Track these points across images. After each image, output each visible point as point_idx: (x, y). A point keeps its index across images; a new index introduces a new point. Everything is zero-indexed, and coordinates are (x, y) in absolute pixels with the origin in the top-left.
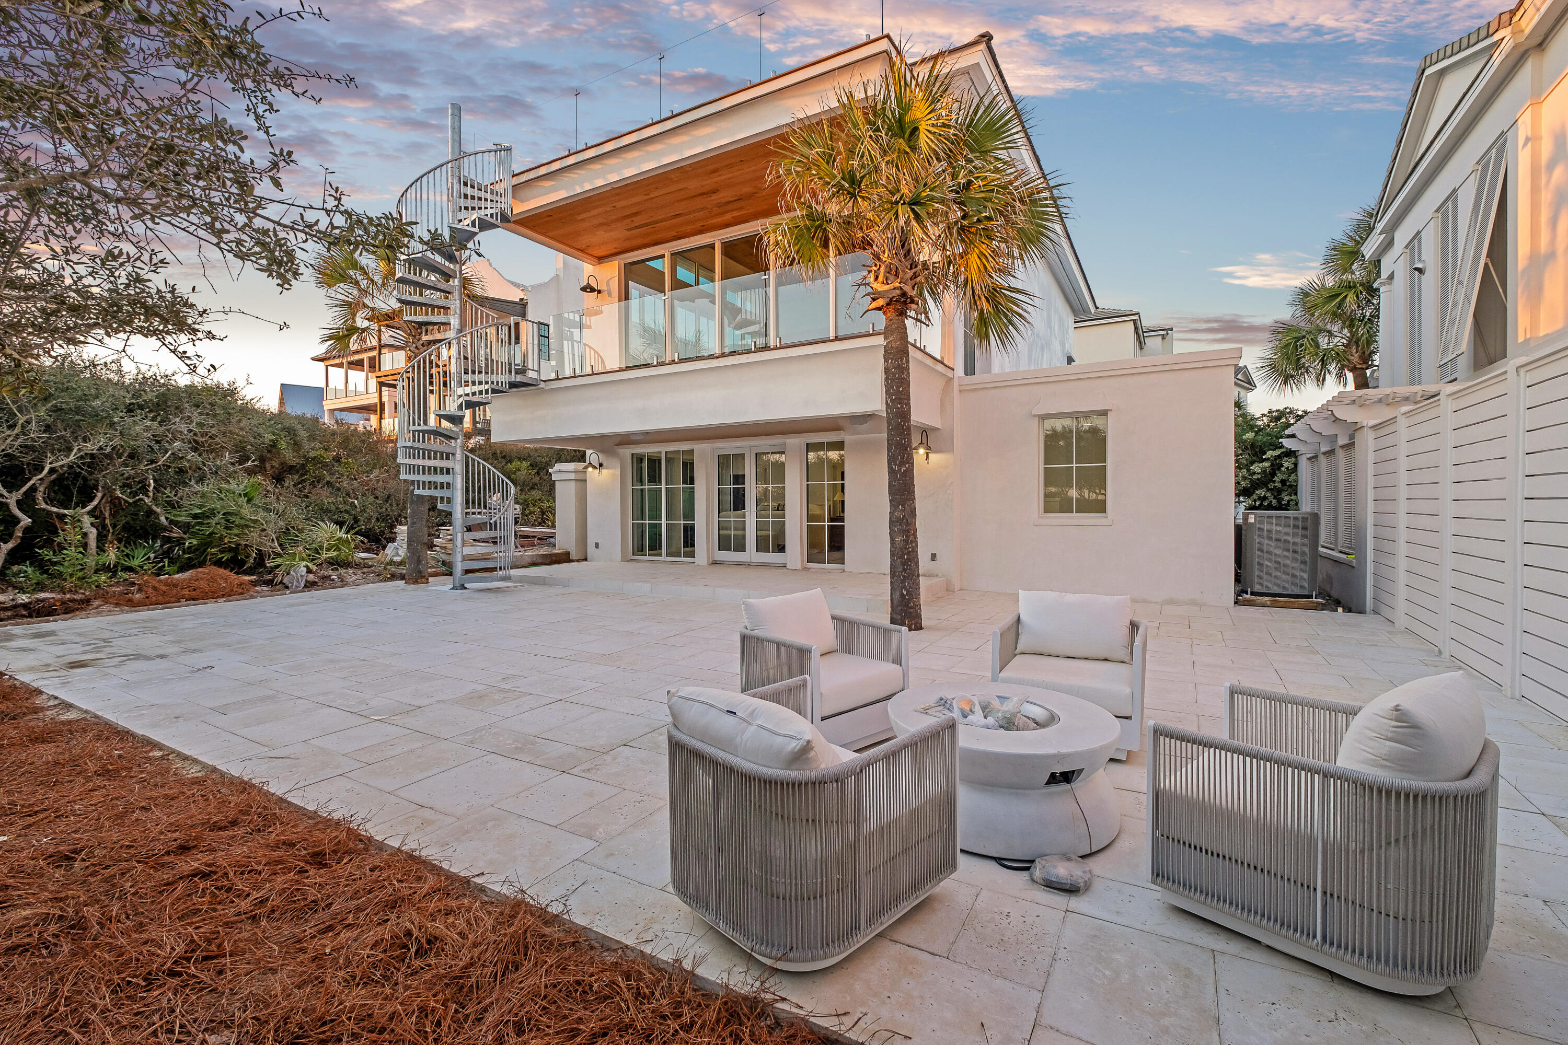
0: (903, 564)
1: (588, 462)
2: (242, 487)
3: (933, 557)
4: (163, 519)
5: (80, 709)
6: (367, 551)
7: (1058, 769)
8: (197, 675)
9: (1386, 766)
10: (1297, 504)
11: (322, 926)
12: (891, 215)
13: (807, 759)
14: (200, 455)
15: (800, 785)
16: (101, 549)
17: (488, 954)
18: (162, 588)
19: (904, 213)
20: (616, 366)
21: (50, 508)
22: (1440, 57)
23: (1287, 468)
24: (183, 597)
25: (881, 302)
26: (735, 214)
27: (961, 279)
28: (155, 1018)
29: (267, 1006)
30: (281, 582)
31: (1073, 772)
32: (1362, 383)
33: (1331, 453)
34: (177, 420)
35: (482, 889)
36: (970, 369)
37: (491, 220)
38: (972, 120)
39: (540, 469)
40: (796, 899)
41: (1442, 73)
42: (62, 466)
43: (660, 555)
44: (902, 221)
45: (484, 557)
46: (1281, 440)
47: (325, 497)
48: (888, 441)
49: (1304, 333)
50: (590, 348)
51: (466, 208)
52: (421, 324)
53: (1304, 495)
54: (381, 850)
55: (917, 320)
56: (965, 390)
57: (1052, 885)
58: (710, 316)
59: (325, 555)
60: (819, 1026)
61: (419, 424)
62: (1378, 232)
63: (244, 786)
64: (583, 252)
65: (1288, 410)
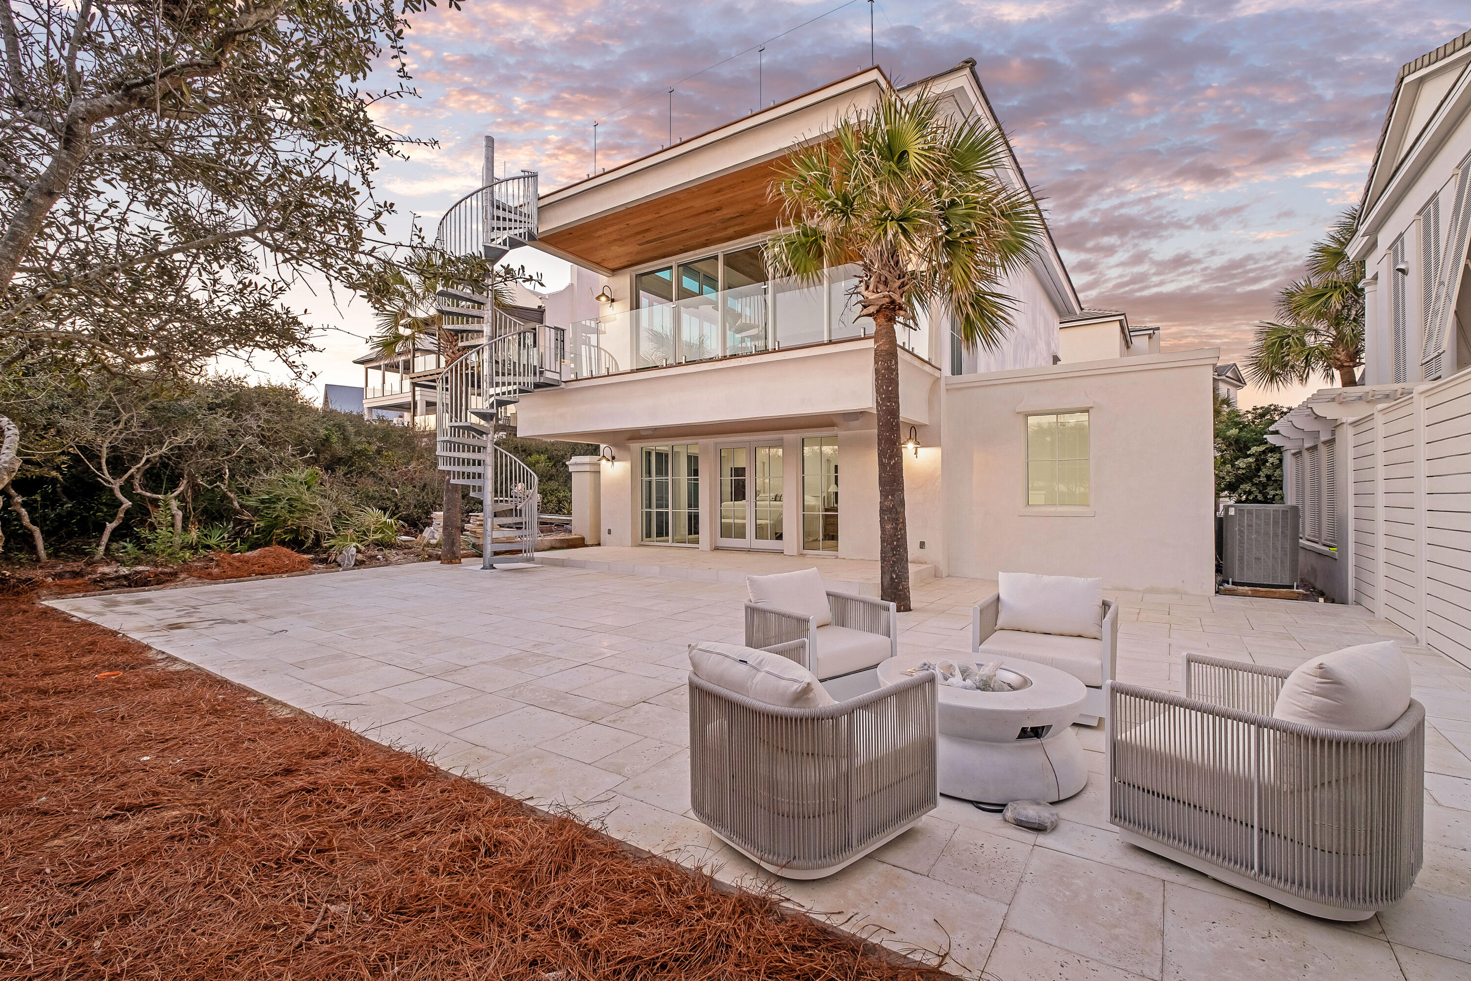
0: (893, 549)
1: (602, 455)
2: (303, 476)
3: (922, 545)
4: (236, 504)
5: (184, 662)
6: (407, 534)
7: (1029, 725)
8: (275, 636)
9: (1312, 717)
10: (1282, 498)
11: (407, 832)
12: (880, 230)
13: (808, 698)
14: (267, 448)
15: (801, 720)
16: (185, 529)
17: (543, 856)
18: (238, 564)
19: (892, 228)
20: (628, 368)
21: (144, 493)
22: (1418, 67)
23: (1272, 464)
24: (254, 572)
25: (872, 309)
26: (737, 228)
27: (947, 287)
28: (289, 890)
29: (373, 887)
30: (335, 561)
31: (1043, 727)
32: (1349, 381)
33: (1314, 448)
34: (248, 417)
35: (533, 810)
36: (957, 369)
37: (520, 239)
38: (955, 143)
39: (556, 462)
40: (799, 817)
41: (1422, 80)
42: (155, 457)
43: (667, 541)
44: (890, 236)
45: (509, 541)
46: (1265, 436)
47: (370, 486)
48: (878, 436)
49: (1289, 333)
50: (605, 351)
51: (499, 229)
52: (457, 332)
53: (1289, 489)
54: (447, 778)
55: (905, 325)
56: (951, 389)
57: (1022, 824)
58: (712, 321)
59: (372, 537)
60: (818, 921)
61: (456, 421)
62: (1361, 234)
63: (328, 725)
64: (598, 265)
65: (1272, 407)
